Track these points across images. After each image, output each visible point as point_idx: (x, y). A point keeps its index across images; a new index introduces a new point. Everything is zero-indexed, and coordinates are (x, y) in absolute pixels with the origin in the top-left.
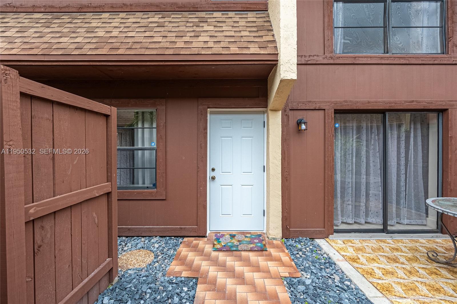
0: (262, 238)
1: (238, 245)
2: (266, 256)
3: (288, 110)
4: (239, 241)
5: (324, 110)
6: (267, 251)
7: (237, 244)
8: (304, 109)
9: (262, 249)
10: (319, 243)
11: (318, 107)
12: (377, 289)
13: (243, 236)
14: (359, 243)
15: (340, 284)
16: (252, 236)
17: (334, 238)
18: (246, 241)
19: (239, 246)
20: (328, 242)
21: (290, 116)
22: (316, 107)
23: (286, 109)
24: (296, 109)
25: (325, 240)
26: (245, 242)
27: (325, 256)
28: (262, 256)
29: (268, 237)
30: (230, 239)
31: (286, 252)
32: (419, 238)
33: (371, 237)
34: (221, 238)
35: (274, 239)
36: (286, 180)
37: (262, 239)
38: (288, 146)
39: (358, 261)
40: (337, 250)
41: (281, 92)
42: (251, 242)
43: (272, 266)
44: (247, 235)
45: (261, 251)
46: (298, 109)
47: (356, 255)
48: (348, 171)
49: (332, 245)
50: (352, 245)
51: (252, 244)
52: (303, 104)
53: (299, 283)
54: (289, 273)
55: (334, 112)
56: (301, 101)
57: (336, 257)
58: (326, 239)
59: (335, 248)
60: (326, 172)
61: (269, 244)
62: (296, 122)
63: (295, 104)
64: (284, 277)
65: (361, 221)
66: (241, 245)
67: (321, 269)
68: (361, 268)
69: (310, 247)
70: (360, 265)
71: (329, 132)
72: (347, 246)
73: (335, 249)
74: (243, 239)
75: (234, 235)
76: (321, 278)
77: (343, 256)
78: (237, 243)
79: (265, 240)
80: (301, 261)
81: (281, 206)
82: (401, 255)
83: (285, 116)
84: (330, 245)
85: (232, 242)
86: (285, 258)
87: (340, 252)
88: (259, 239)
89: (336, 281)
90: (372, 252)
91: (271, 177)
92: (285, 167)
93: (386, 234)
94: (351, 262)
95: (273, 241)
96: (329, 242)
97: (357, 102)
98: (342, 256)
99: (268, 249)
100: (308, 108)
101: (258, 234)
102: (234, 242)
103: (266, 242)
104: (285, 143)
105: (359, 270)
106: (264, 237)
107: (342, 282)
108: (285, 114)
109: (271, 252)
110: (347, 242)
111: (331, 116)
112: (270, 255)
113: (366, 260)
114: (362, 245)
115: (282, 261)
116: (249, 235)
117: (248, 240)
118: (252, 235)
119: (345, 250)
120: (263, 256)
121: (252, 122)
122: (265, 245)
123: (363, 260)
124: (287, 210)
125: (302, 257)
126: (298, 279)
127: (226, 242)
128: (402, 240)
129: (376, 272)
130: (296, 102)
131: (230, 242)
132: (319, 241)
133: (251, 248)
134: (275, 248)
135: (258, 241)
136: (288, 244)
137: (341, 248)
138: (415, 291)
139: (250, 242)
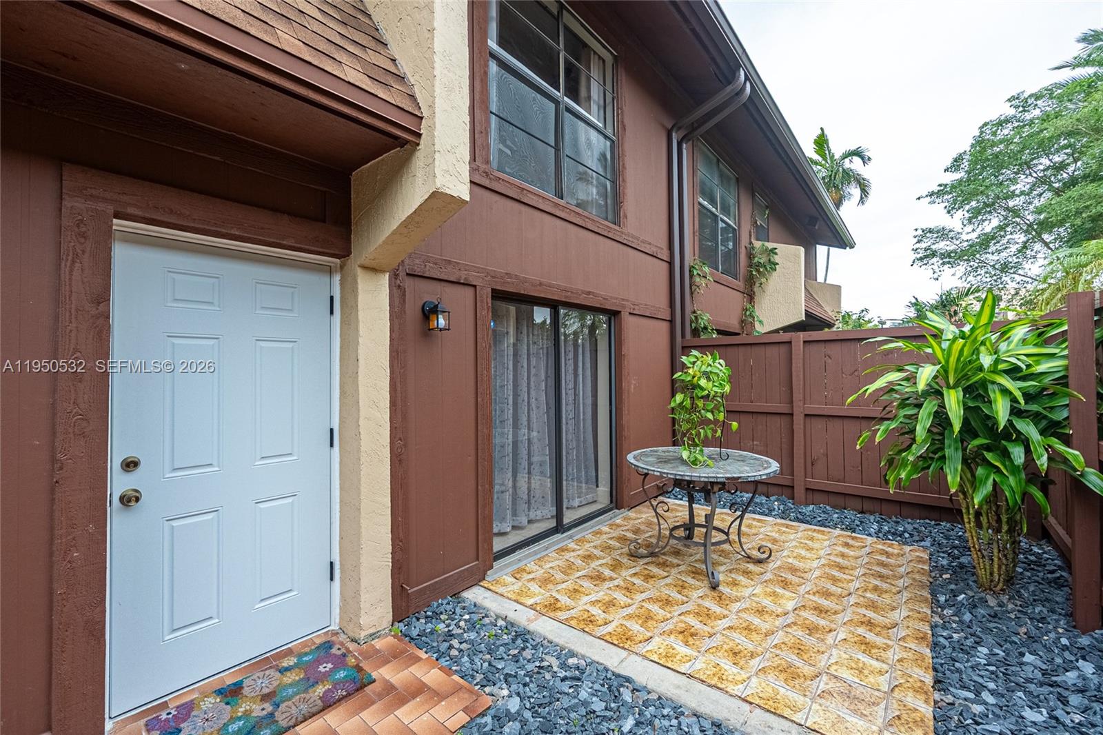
0: (339, 649)
1: (271, 715)
2: (380, 696)
3: (402, 274)
4: (265, 698)
5: (475, 286)
6: (374, 681)
7: (265, 713)
8: (436, 277)
9: (358, 685)
10: (475, 601)
11: (463, 278)
12: (615, 645)
13: (272, 672)
14: (537, 567)
15: (566, 671)
16: (304, 659)
17: (494, 576)
18: (291, 685)
19: (276, 714)
20: (490, 590)
21: (406, 290)
22: (461, 277)
23: (397, 270)
24: (419, 274)
25: (480, 587)
26: (290, 691)
27: (501, 623)
28: (370, 703)
29: (353, 640)
30: (229, 706)
31: (424, 658)
32: (600, 526)
33: (547, 548)
34: (184, 720)
35: (373, 636)
36: (400, 461)
37: (339, 653)
38: (402, 371)
39: (559, 605)
40: (515, 601)
41: (418, 223)
42: (312, 680)
43: (413, 718)
44: (285, 664)
45: (357, 690)
46: (425, 275)
47: (548, 594)
48: (501, 422)
49: (500, 592)
50: (531, 576)
51: (317, 683)
52: (436, 264)
53: (498, 720)
54: (465, 710)
55: (492, 296)
56: (431, 257)
57: (522, 617)
58: (481, 584)
59: (509, 596)
60: (479, 428)
61: (366, 658)
62: (421, 310)
63: (417, 261)
64: (460, 729)
65: (521, 523)
66: (283, 707)
67: (516, 658)
68: (572, 618)
69: (464, 617)
70: (567, 612)
71: (483, 338)
72: (525, 583)
73: (510, 599)
74: (275, 684)
75: (234, 684)
76: (527, 679)
77: (532, 607)
78: (263, 709)
79: (349, 651)
80: (467, 661)
81: (390, 535)
82: (600, 565)
83: (394, 288)
84: (496, 593)
85: (240, 714)
86: (432, 676)
87: (523, 600)
88: (329, 658)
89: (555, 669)
90: (566, 578)
91: (363, 460)
92: (396, 425)
93: (562, 534)
94: (552, 614)
95: (373, 643)
96: (491, 587)
97: (525, 280)
98: (531, 609)
99: (374, 675)
100: (445, 278)
101: (318, 641)
102: (251, 711)
103: (356, 658)
104: (396, 360)
105: (573, 623)
106: (342, 644)
107: (564, 666)
108: (395, 283)
109: (388, 678)
110: (520, 575)
111: (487, 303)
112: (389, 688)
113: (569, 597)
114: (543, 571)
115: (429, 688)
116: (290, 661)
117: (297, 678)
118: (300, 656)
119: (526, 592)
120: (373, 703)
121: (293, 293)
122: (359, 669)
123: (564, 600)
124: (401, 543)
125: (462, 650)
126: (492, 712)
127: (216, 727)
128: (584, 537)
129: (594, 613)
130: (420, 258)
131: (233, 720)
132: (473, 595)
133: (320, 698)
134: (389, 662)
135: (330, 666)
136: (414, 633)
137: (518, 591)
138: (652, 618)
139: (308, 679)
